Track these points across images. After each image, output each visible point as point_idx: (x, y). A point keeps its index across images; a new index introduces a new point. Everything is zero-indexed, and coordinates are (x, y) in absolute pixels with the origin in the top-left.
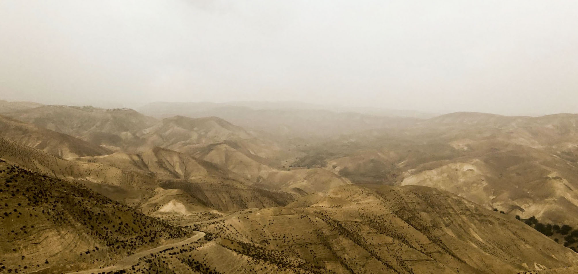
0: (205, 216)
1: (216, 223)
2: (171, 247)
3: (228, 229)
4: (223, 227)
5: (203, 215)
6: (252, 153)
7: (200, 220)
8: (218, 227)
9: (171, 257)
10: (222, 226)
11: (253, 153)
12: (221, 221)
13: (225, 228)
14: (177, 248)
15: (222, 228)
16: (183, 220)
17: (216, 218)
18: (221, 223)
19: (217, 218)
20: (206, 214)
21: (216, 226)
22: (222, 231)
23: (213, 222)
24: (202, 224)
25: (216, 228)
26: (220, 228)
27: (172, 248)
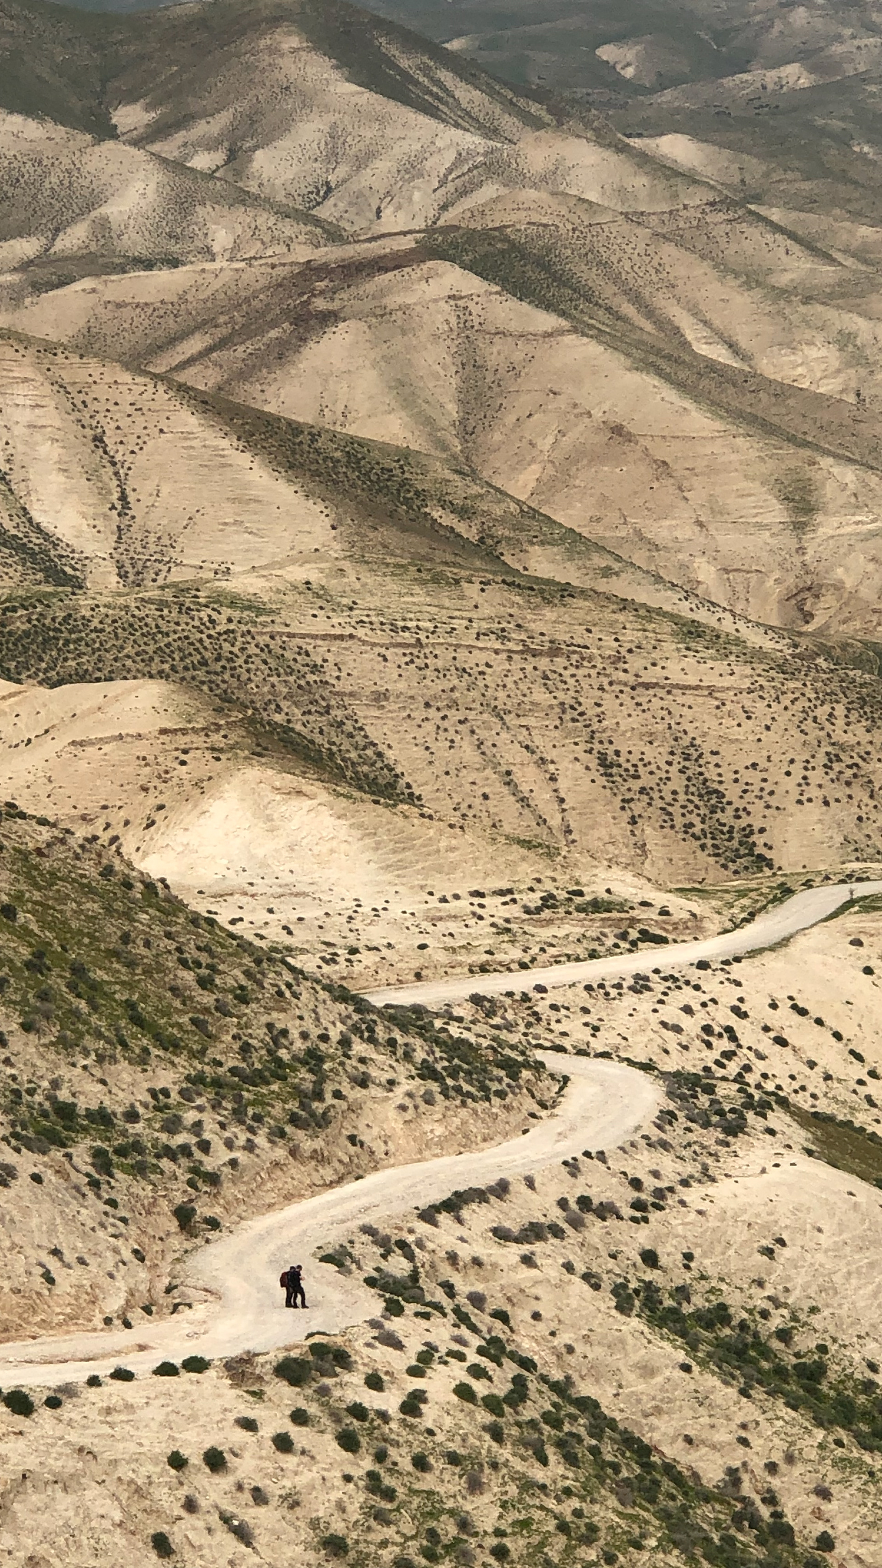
0: (550, 922)
1: (659, 987)
2: (492, 1180)
3: (781, 1041)
4: (733, 1021)
5: (527, 911)
6: (702, 349)
7: (516, 953)
8: (686, 1022)
9: (528, 1260)
10: (722, 1017)
11: (720, 354)
12: (703, 965)
13: (747, 1032)
14: (530, 1183)
15: (729, 1030)
16: (367, 958)
17: (647, 937)
18: (712, 983)
19: (661, 940)
20: (548, 901)
21: (671, 1013)
22: (729, 1055)
23: (637, 977)
24: (541, 989)
25: (677, 1029)
26: (707, 1029)
27: (502, 1189)
